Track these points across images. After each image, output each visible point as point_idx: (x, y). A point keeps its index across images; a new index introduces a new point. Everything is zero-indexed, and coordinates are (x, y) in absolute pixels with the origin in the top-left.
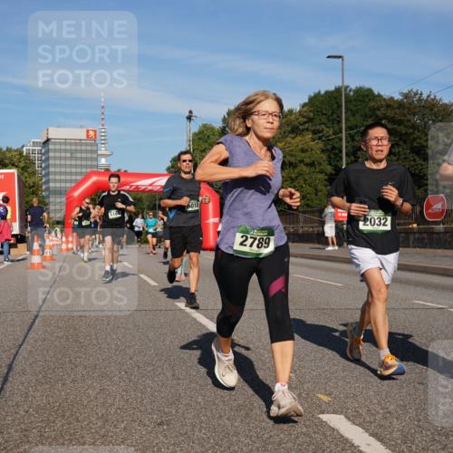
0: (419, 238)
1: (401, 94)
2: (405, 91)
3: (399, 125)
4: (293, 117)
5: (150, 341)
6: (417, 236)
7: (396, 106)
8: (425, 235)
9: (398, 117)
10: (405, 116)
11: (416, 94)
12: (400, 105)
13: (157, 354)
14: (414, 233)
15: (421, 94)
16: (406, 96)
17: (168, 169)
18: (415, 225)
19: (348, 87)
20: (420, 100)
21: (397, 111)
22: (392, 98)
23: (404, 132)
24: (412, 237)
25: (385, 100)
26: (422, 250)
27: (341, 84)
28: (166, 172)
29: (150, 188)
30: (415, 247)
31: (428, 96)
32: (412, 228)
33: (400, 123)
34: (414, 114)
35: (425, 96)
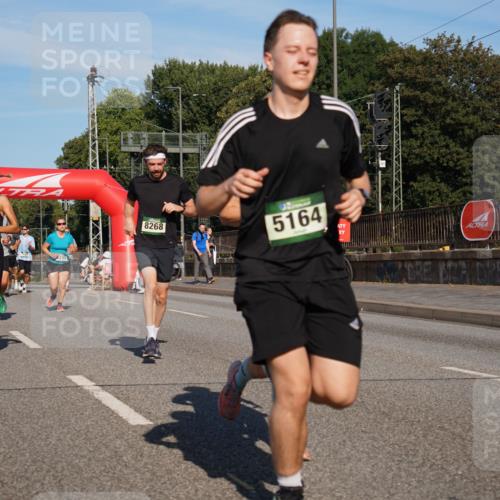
0: (453, 268)
1: (427, 41)
2: (433, 36)
3: (423, 91)
4: (257, 79)
5: (24, 439)
6: (450, 264)
7: (419, 59)
8: (463, 264)
9: (421, 78)
10: (433, 76)
11: (450, 41)
12: (425, 58)
13: (34, 461)
14: (446, 261)
15: (459, 41)
16: (435, 44)
17: (59, 161)
18: (447, 248)
19: (343, 30)
20: (456, 50)
21: (420, 68)
22: (412, 48)
23: (430, 102)
24: (442, 267)
25: (401, 50)
26: (459, 287)
27: (331, 27)
28: (55, 167)
29: (28, 191)
30: (446, 282)
31: (470, 44)
32: (443, 253)
33: (425, 87)
34: (447, 73)
35: (464, 44)
